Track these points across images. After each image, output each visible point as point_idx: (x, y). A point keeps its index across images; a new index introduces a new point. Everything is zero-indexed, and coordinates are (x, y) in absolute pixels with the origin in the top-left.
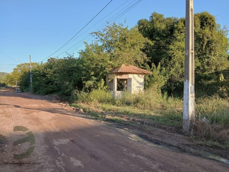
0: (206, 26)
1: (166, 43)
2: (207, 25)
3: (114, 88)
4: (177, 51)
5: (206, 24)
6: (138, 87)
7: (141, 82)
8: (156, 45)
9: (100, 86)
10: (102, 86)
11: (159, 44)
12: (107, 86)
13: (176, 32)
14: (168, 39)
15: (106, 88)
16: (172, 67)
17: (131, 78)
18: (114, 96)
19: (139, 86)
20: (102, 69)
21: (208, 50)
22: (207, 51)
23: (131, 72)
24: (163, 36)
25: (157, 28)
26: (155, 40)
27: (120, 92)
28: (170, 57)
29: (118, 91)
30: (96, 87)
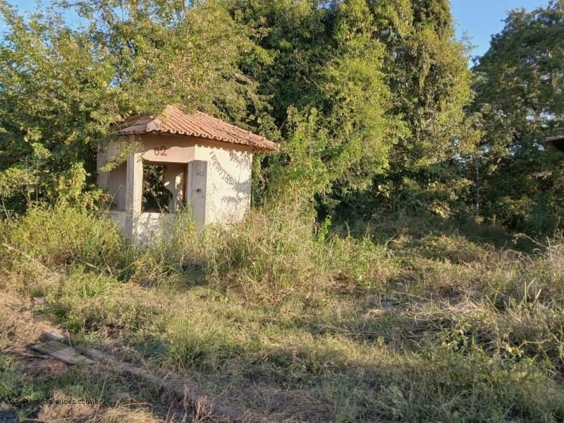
0: (425, 23)
1: (311, 61)
2: (430, 19)
3: (132, 201)
4: (351, 84)
5: (427, 15)
6: (231, 199)
7: (241, 182)
8: (281, 63)
9: (66, 192)
10: (78, 192)
11: (290, 62)
12: (100, 191)
13: (345, 26)
14: (318, 50)
15: (95, 202)
16: (334, 136)
17: (205, 163)
18: (130, 234)
19: (233, 194)
20: (79, 117)
21: (432, 94)
22: (428, 96)
23: (205, 135)
24: (302, 36)
25: (284, 11)
26: (276, 48)
27: (155, 215)
28: (326, 101)
29: (146, 215)
30: (49, 193)
